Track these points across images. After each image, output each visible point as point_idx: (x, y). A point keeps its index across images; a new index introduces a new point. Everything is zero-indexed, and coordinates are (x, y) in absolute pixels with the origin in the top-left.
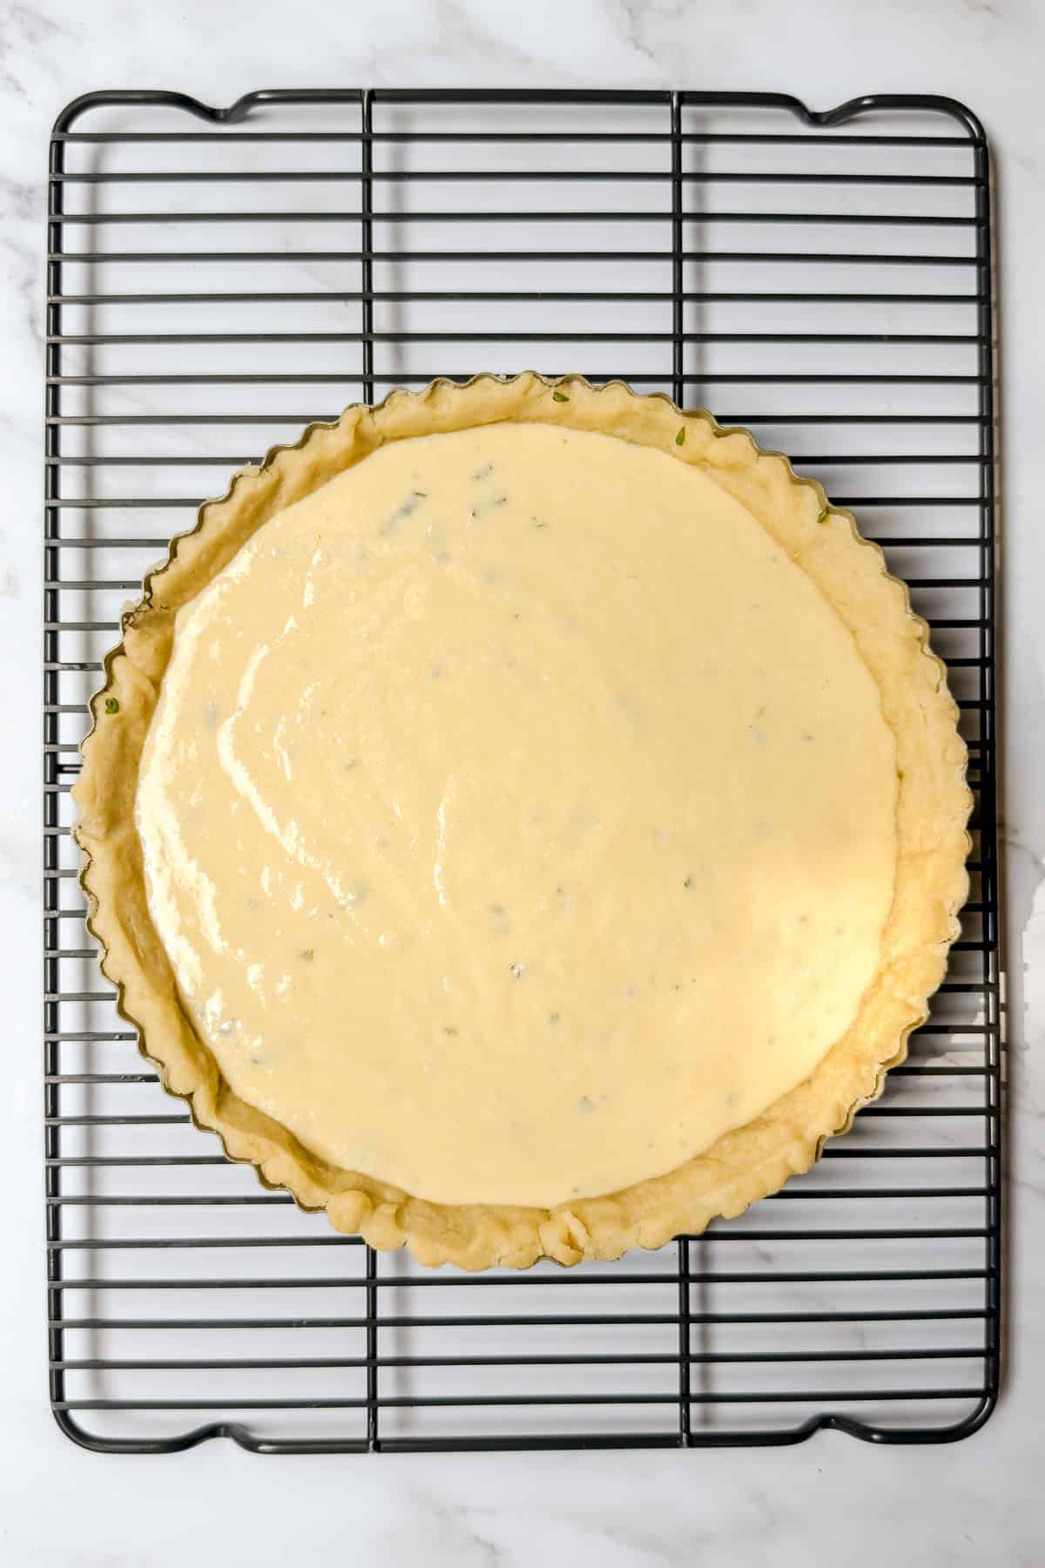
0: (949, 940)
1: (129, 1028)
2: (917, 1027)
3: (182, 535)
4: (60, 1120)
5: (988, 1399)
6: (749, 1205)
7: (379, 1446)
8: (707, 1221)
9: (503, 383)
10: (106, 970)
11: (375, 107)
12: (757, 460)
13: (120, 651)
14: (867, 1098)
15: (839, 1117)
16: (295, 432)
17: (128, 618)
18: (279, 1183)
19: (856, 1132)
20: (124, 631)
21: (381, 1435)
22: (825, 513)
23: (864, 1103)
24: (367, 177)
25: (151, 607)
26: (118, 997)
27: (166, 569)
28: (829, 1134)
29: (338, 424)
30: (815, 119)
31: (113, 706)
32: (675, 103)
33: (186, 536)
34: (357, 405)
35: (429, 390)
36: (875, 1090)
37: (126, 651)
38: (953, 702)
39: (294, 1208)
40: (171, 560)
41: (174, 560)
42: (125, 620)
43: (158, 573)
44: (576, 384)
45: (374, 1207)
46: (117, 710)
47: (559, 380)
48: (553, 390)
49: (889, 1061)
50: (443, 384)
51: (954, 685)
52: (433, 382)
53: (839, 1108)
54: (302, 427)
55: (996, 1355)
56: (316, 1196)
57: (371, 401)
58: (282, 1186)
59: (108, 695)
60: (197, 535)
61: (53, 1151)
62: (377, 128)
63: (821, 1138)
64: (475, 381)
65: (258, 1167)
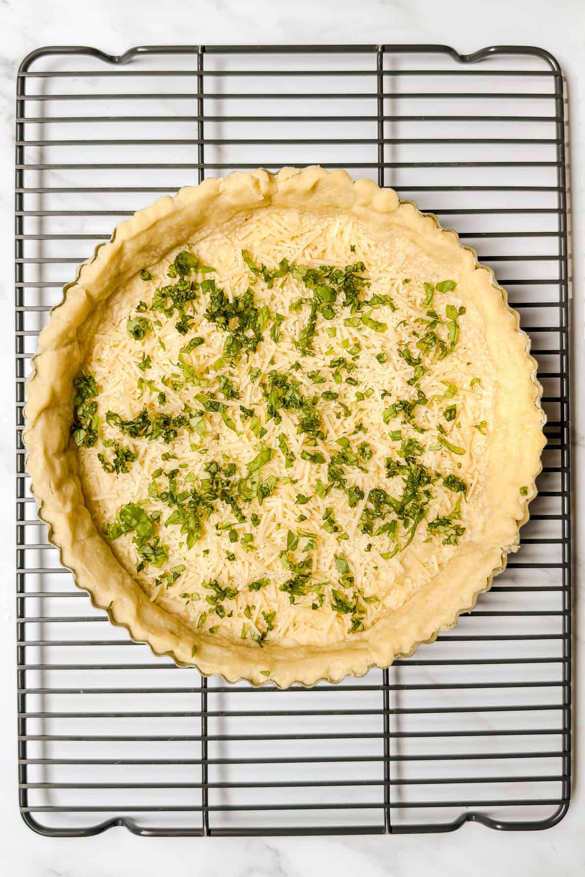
5: (564, 806)
7: (210, 833)
11: (205, 56)
21: (211, 826)
24: (201, 97)
30: (463, 59)
32: (379, 52)
55: (567, 779)
61: (22, 661)
62: (206, 68)
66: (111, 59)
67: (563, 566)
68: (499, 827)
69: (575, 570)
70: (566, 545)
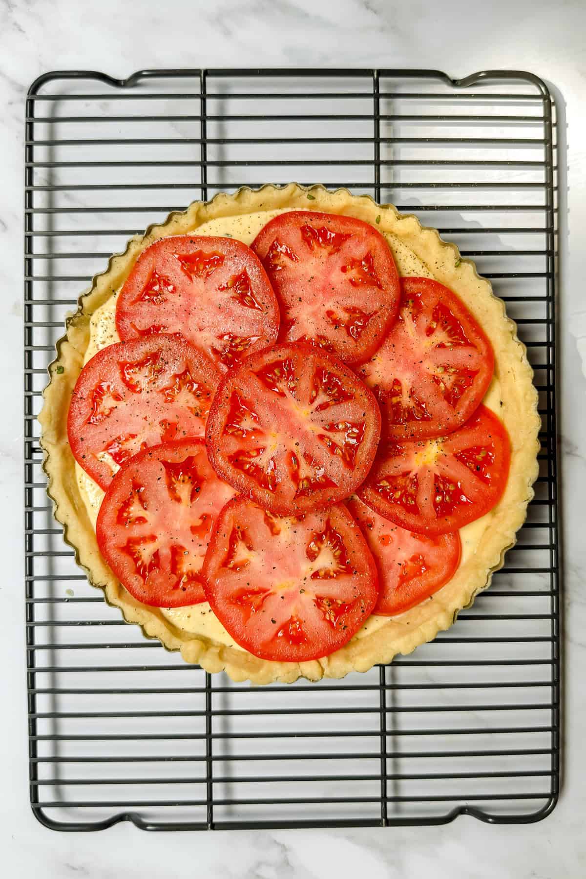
0: (528, 500)
1: (70, 549)
2: (510, 548)
3: (99, 274)
4: (35, 647)
5: (553, 799)
6: (416, 647)
7: (214, 826)
8: (393, 657)
9: (279, 189)
10: (57, 517)
11: (208, 79)
12: (421, 233)
13: (65, 339)
14: (482, 588)
15: (466, 599)
16: (163, 216)
17: (70, 321)
18: (154, 635)
19: (476, 606)
20: (67, 328)
21: (215, 820)
22: (459, 262)
23: (480, 590)
24: (203, 119)
25: (82, 314)
26: (64, 532)
27: (90, 293)
28: (461, 608)
29: (186, 212)
30: (454, 83)
31: (61, 370)
32: (375, 76)
33: (102, 275)
34: (197, 201)
35: (237, 193)
36: (486, 583)
37: (69, 339)
38: (530, 367)
39: (162, 649)
40: (93, 288)
41: (95, 288)
42: (68, 321)
43: (86, 295)
44: (319, 189)
45: (207, 649)
46: (63, 372)
47: (310, 187)
48: (307, 193)
49: (494, 567)
50: (245, 190)
51: (531, 357)
52: (240, 188)
53: (466, 594)
54: (167, 214)
55: (557, 774)
56: (175, 642)
57: (206, 199)
58: (156, 637)
59: (58, 364)
60: (108, 274)
62: (209, 91)
63: (457, 610)
64: (263, 188)
65: (142, 627)
66: (116, 83)
67: (551, 570)
68: (490, 820)
69: (563, 573)
70: (554, 551)
